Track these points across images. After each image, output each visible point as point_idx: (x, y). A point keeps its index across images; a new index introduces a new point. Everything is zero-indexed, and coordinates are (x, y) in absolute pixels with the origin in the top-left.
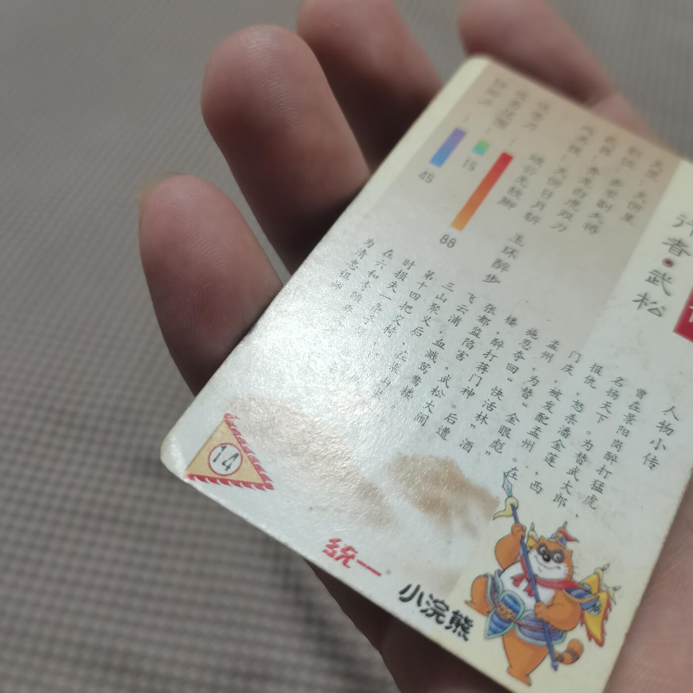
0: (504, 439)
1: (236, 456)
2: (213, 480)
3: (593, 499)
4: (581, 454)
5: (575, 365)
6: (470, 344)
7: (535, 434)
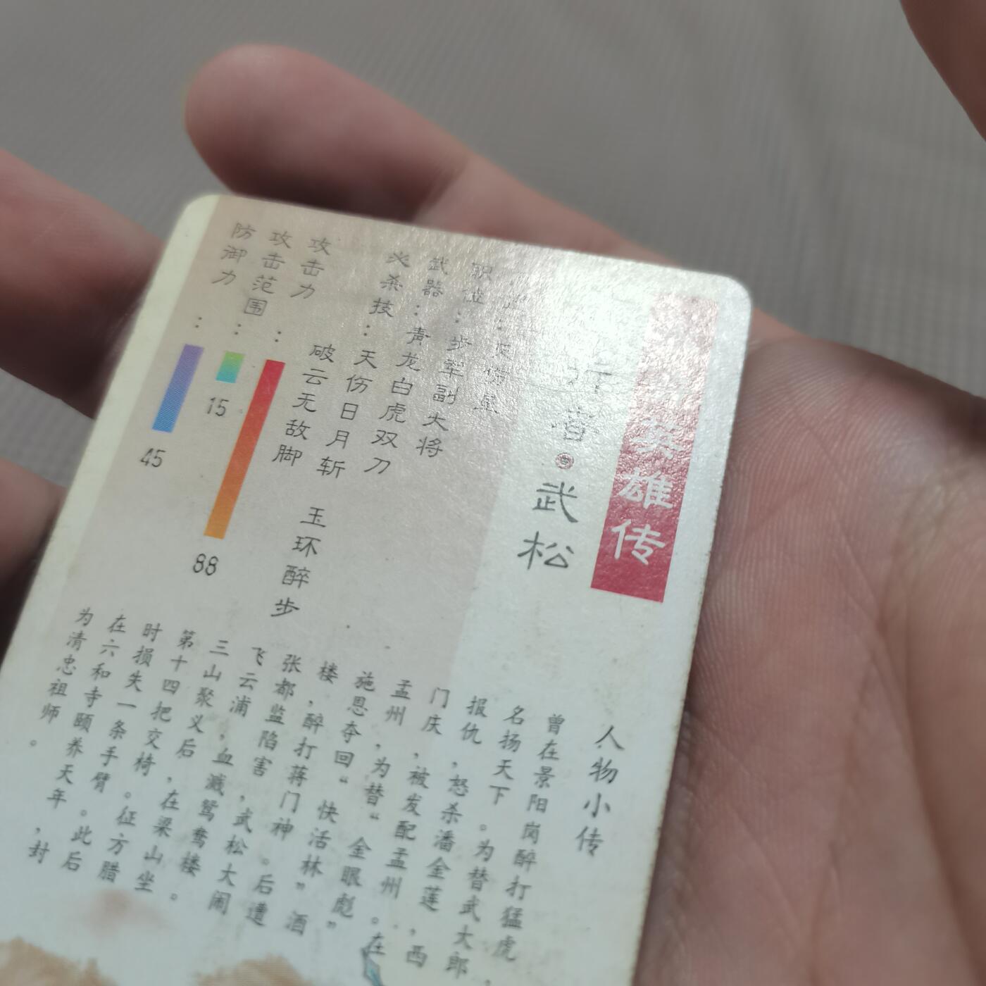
0: (351, 891)
3: (508, 943)
4: (476, 870)
5: (442, 714)
6: (270, 741)
7: (398, 864)
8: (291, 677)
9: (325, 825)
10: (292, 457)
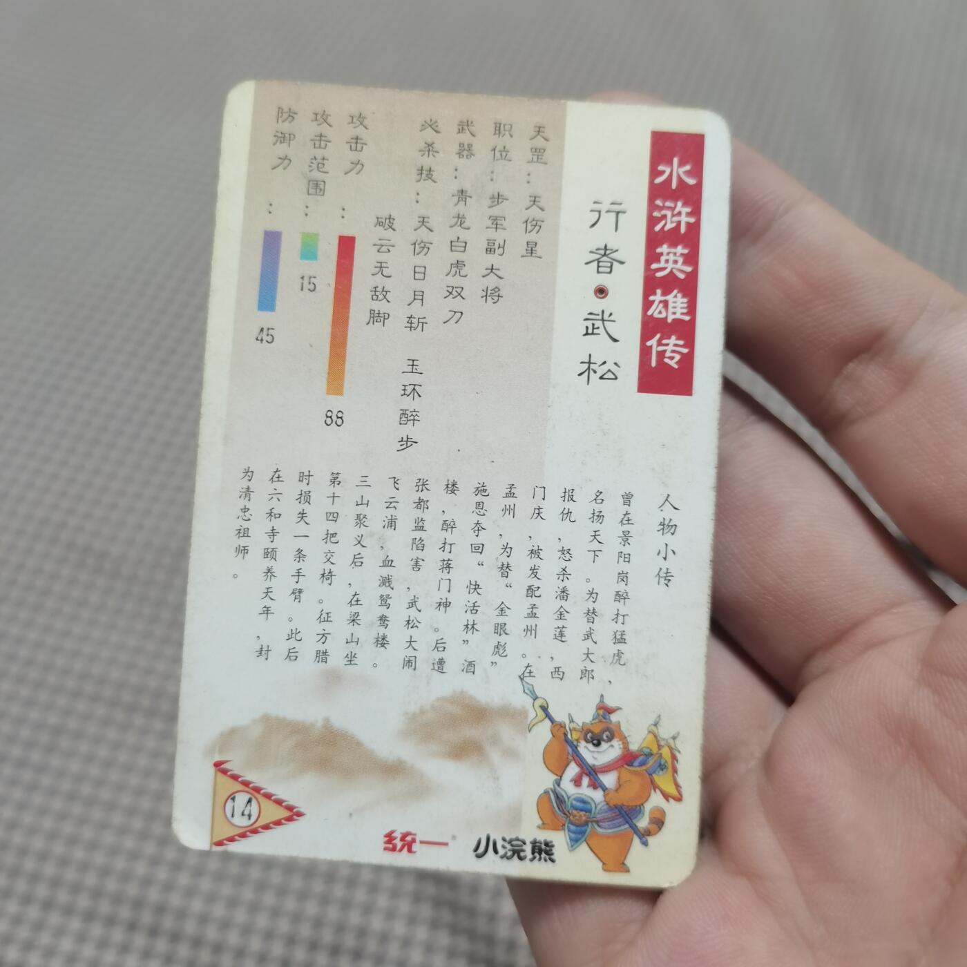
0: (503, 639)
1: (250, 801)
2: (243, 835)
3: (619, 654)
4: (589, 610)
5: (543, 504)
6: (419, 545)
7: (533, 615)
8: (424, 495)
9: (474, 597)
10: (382, 319)
